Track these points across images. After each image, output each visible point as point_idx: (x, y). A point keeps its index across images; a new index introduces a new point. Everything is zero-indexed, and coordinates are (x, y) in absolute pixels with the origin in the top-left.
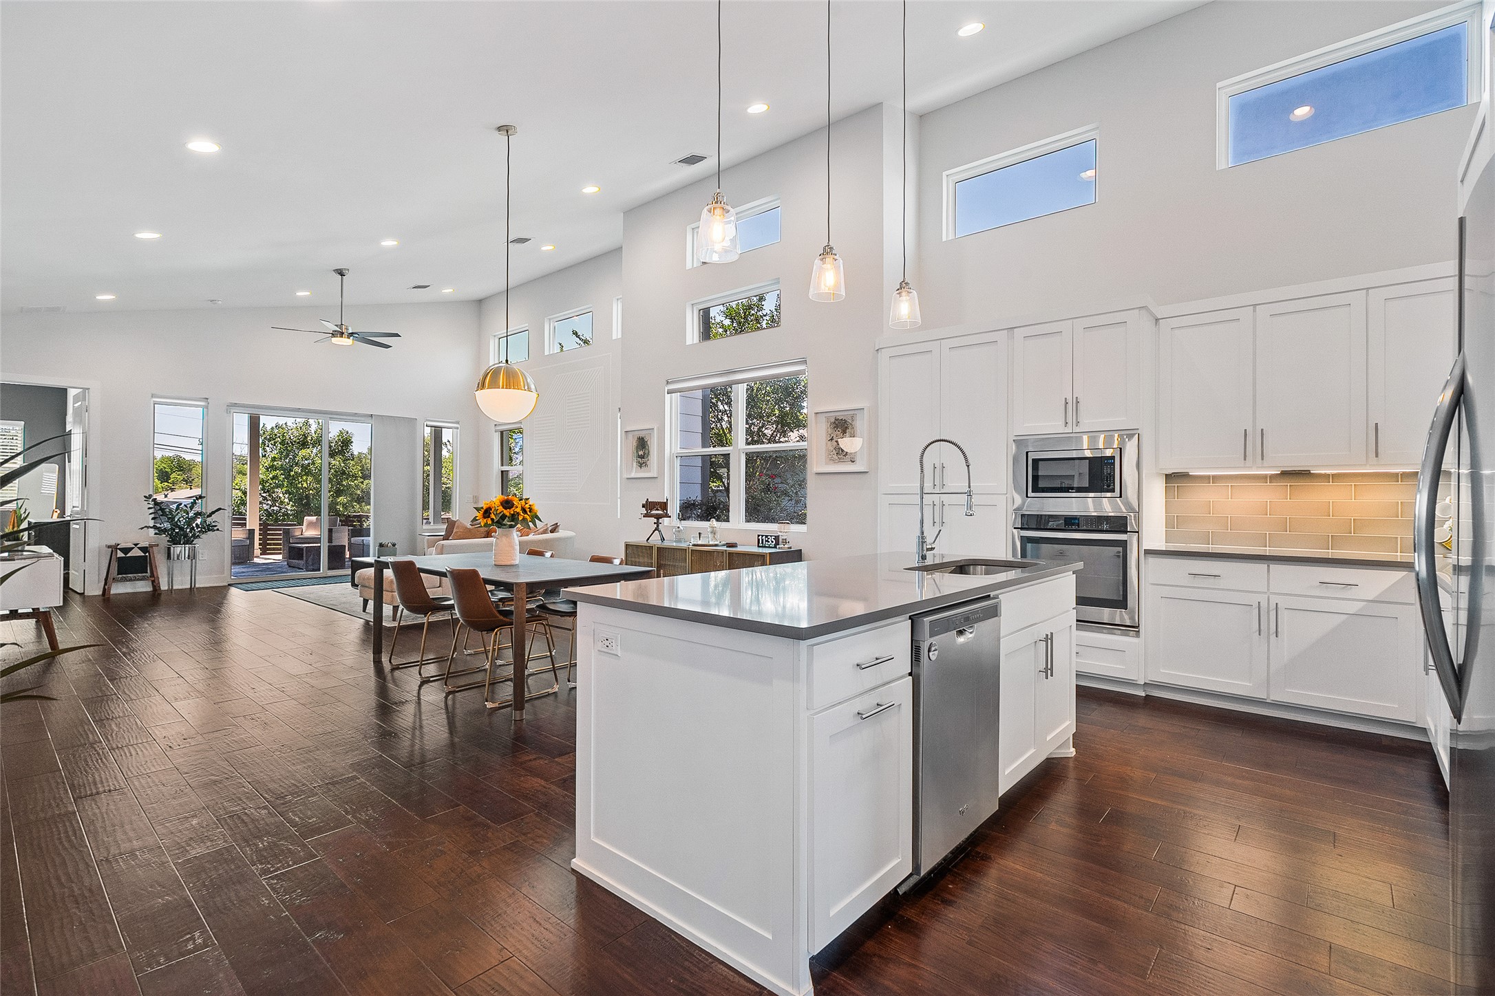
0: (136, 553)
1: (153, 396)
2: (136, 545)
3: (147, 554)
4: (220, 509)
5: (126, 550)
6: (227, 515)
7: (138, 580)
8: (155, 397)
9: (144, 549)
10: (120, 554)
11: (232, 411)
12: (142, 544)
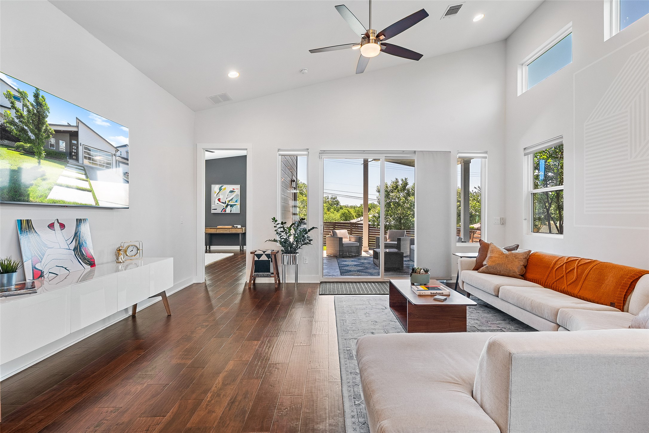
0: (264, 258)
1: (279, 150)
2: (264, 252)
3: (270, 259)
4: (313, 228)
5: (259, 256)
6: (320, 232)
7: (265, 277)
8: (280, 151)
9: (268, 256)
10: (256, 259)
11: (323, 157)
12: (269, 252)
